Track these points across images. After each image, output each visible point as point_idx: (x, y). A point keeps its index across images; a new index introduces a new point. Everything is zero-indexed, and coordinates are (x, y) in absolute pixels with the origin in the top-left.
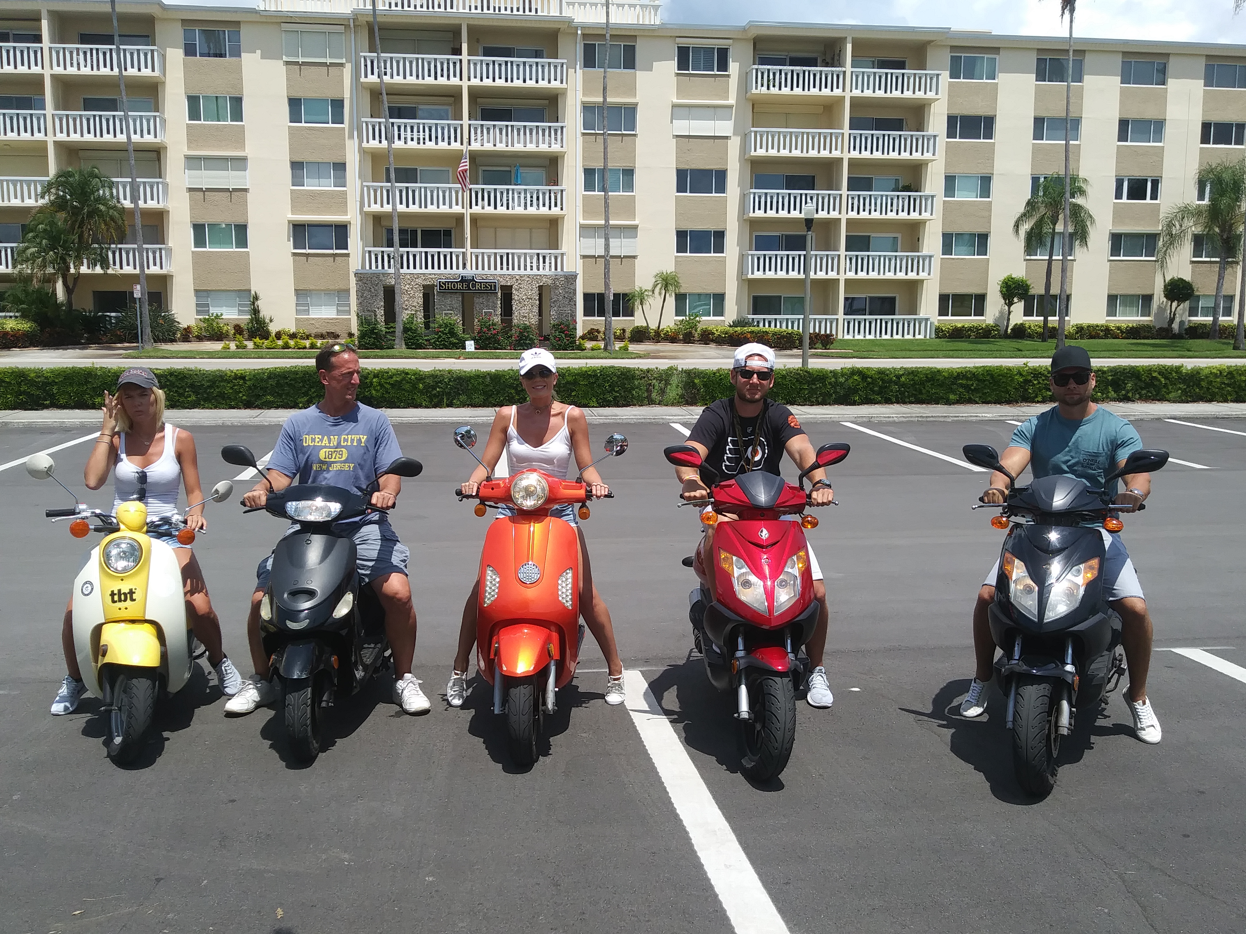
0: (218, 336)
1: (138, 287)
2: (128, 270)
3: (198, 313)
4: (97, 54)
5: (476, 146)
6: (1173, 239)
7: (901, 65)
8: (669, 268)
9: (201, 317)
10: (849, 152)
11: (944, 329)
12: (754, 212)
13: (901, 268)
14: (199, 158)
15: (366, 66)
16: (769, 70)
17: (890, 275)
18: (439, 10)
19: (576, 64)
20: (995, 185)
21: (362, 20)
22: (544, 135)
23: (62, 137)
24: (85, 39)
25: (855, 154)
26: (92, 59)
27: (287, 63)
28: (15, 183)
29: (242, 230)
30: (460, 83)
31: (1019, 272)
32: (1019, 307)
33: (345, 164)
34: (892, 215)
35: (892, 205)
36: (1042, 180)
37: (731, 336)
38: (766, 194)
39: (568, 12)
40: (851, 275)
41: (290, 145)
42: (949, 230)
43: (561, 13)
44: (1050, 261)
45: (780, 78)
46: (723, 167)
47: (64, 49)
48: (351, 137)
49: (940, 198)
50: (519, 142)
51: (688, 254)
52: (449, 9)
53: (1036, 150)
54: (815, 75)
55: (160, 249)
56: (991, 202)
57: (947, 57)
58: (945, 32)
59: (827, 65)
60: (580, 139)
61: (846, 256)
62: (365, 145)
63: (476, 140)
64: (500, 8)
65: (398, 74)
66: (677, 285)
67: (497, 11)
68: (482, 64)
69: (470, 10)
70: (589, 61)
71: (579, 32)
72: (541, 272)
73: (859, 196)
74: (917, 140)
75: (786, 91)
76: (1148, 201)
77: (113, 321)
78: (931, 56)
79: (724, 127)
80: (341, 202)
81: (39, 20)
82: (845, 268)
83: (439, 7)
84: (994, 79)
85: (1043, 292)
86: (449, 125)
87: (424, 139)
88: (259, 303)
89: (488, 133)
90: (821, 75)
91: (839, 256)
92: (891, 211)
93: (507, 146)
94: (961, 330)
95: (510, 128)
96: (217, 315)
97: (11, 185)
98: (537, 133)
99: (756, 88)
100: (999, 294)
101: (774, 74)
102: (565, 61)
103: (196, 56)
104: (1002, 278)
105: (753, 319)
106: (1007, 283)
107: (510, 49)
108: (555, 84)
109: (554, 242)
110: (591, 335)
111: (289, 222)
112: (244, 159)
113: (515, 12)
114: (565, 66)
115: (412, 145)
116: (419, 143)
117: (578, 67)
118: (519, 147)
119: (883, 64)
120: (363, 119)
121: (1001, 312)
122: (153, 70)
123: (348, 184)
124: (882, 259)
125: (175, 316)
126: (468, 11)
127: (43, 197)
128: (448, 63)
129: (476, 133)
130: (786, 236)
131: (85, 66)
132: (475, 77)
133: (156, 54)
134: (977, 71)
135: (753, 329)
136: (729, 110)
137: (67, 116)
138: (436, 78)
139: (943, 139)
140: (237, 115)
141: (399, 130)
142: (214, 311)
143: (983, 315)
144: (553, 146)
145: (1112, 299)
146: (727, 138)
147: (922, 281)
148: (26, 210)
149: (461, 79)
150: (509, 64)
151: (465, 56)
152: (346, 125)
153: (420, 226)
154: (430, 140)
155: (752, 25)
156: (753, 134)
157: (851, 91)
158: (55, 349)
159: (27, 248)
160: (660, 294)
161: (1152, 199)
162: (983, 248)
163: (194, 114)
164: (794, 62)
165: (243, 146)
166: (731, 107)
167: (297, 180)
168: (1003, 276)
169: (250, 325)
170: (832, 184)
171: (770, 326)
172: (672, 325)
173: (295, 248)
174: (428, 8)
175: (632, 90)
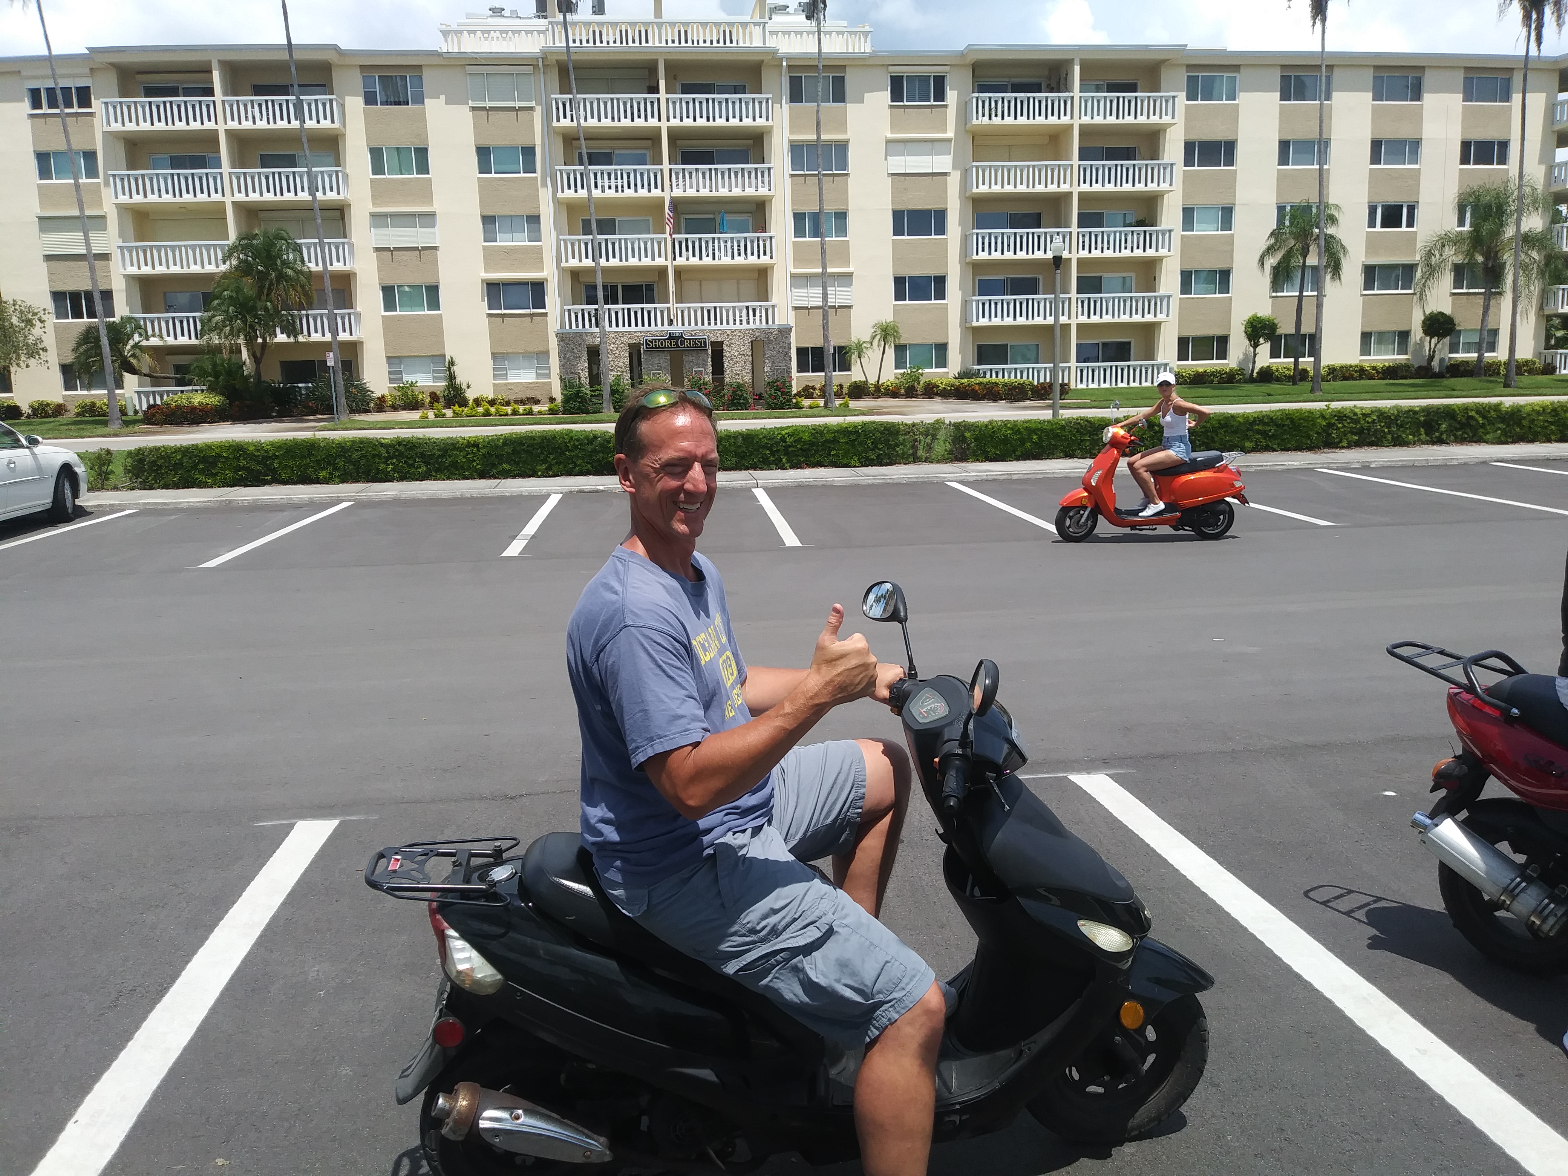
0: (413, 404)
1: (331, 354)
2: (316, 337)
3: (391, 380)
4: (273, 106)
5: (678, 192)
6: (1432, 270)
7: (1132, 88)
8: (888, 317)
9: (395, 385)
10: (1079, 185)
11: (1184, 374)
12: (977, 254)
13: (1137, 310)
14: (385, 215)
15: (558, 109)
16: (990, 98)
17: (1125, 318)
18: (634, 45)
19: (782, 99)
20: (1237, 217)
21: (552, 59)
22: (750, 177)
23: (240, 197)
24: (259, 90)
25: (1085, 188)
26: (267, 111)
27: (474, 109)
28: (193, 248)
29: (433, 290)
30: (658, 124)
31: (1264, 310)
32: (1265, 348)
33: (539, 217)
34: (1126, 253)
35: (1126, 242)
36: (1288, 208)
37: (957, 389)
38: (990, 234)
39: (771, 42)
40: (1083, 319)
41: (480, 198)
42: (1188, 268)
43: (764, 44)
44: (1300, 298)
45: (1003, 107)
46: (943, 206)
47: (238, 101)
48: (544, 185)
49: (1178, 232)
50: (723, 187)
51: (907, 302)
52: (644, 44)
53: (1280, 175)
54: (1040, 102)
55: (349, 314)
56: (1233, 235)
57: (1182, 76)
58: (1181, 49)
59: (1052, 90)
60: (788, 181)
61: (1077, 299)
62: (560, 195)
63: (678, 185)
64: (698, 41)
65: (592, 117)
66: (896, 335)
67: (696, 44)
68: (681, 103)
69: (667, 44)
70: (796, 96)
71: (784, 64)
72: (751, 326)
73: (1090, 233)
74: (1152, 169)
75: (1009, 120)
76: (1404, 228)
77: (304, 392)
78: (1166, 76)
79: (942, 163)
80: (535, 257)
81: (210, 72)
82: (1077, 312)
83: (634, 42)
84: (1235, 100)
85: (1292, 330)
86: (649, 171)
87: (622, 187)
88: (454, 368)
89: (691, 177)
90: (1047, 101)
91: (1070, 299)
92: (1126, 248)
93: (711, 191)
94: (1203, 375)
95: (713, 172)
96: (412, 383)
97: (189, 250)
98: (743, 176)
99: (977, 119)
100: (1244, 334)
101: (996, 102)
102: (770, 96)
103: (377, 105)
104: (1246, 318)
105: (979, 370)
106: (1252, 323)
107: (710, 85)
108: (761, 122)
109: (763, 294)
110: (807, 392)
111: (483, 281)
112: (433, 215)
113: (715, 44)
114: (770, 102)
115: (610, 193)
116: (617, 191)
117: (784, 101)
118: (723, 192)
119: (1112, 88)
120: (557, 167)
121: (1246, 355)
122: (333, 122)
123: (543, 239)
124: (1116, 301)
125: (368, 385)
126: (665, 45)
127: (224, 263)
128: (645, 103)
129: (677, 178)
130: (1012, 279)
131: (261, 120)
132: (675, 117)
133: (334, 103)
134: (1216, 92)
135: (981, 380)
136: (948, 143)
137: (245, 174)
138: (633, 120)
139: (1180, 168)
140: (423, 168)
141: (596, 178)
142: (407, 378)
143: (1226, 359)
144: (760, 189)
145: (1366, 336)
146: (945, 174)
147: (1159, 323)
148: (209, 277)
149: (660, 120)
150: (710, 102)
151: (663, 95)
152: (538, 175)
153: (620, 281)
154: (629, 187)
155: (970, 49)
156: (974, 169)
157: (1080, 118)
158: (245, 424)
159: (214, 316)
160: (879, 346)
161: (1407, 227)
162: (1225, 286)
163: (378, 168)
164: (1017, 88)
165: (430, 201)
166: (949, 140)
167: (489, 236)
168: (1247, 315)
169: (447, 392)
170: (1060, 221)
171: (997, 376)
172: (892, 378)
173: (490, 309)
174: (621, 43)
175: (843, 125)
